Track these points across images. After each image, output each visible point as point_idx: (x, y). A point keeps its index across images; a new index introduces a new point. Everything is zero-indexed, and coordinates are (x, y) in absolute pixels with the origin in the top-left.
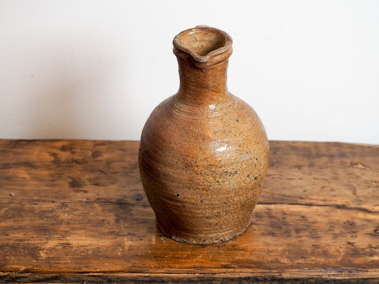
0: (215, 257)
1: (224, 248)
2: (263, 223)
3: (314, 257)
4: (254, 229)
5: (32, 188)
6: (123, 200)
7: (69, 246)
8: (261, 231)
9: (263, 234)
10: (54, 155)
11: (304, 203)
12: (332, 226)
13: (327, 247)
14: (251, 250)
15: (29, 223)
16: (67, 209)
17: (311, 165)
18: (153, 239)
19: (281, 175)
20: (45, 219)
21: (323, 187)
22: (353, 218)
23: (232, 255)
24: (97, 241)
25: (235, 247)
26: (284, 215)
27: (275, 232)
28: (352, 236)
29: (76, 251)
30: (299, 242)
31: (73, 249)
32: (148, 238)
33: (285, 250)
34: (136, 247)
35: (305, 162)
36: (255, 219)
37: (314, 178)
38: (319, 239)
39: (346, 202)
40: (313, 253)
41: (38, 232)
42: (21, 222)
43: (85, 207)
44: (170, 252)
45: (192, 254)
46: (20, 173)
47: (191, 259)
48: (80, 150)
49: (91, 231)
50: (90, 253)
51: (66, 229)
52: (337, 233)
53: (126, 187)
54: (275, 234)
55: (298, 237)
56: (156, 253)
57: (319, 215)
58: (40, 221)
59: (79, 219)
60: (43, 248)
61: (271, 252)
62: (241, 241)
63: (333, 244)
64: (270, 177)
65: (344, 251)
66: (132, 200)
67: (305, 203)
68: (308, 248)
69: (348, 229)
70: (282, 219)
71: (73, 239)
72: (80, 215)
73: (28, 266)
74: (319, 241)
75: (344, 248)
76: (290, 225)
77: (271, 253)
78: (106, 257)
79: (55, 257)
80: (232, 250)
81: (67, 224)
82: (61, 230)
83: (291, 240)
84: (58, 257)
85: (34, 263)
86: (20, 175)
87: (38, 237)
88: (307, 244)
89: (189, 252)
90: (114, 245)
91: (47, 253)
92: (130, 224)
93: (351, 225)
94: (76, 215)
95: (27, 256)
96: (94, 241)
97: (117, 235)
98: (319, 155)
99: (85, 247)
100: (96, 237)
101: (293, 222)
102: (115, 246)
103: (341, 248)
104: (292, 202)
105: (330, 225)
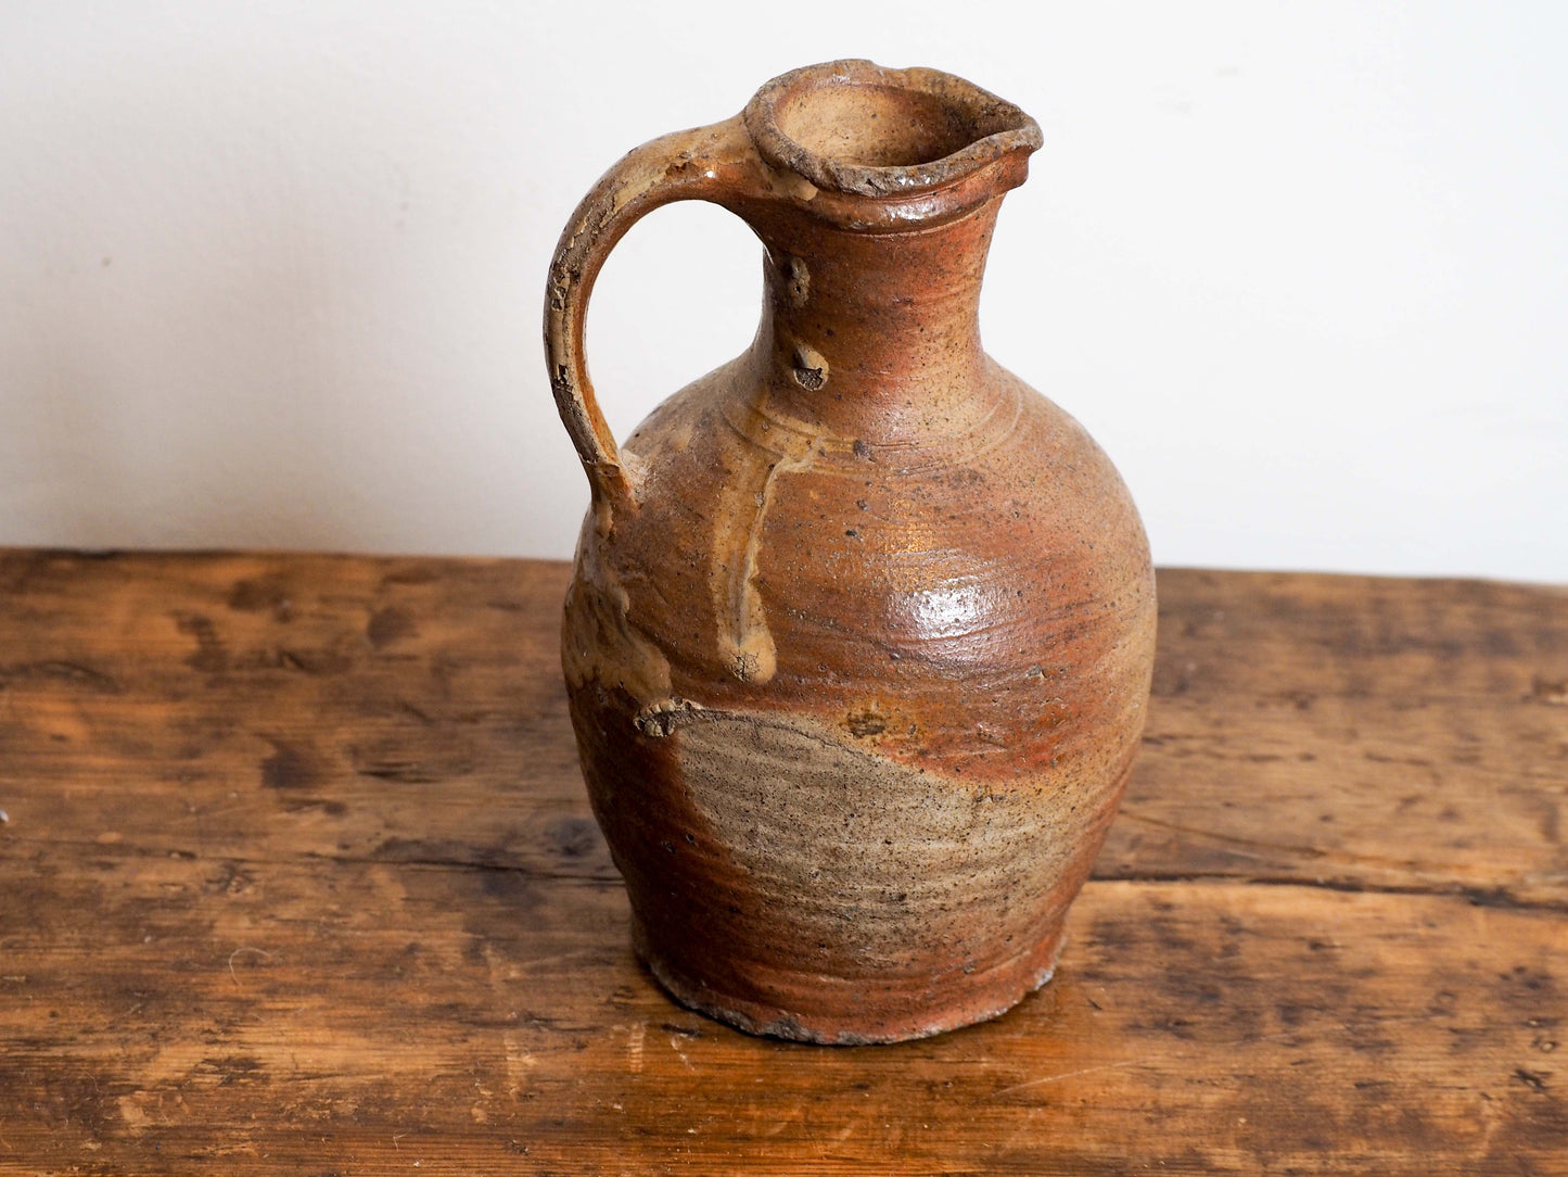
0: (914, 1138)
1: (957, 1093)
2: (1132, 971)
3: (1364, 1142)
4: (1094, 1000)
5: (95, 787)
6: (502, 851)
7: (252, 1076)
8: (1126, 1009)
9: (1135, 1028)
10: (199, 626)
11: (1320, 879)
12: (1447, 988)
13: (1422, 1096)
14: (1080, 1104)
15: (76, 959)
16: (249, 890)
17: (1357, 691)
18: (633, 1044)
19: (1221, 740)
20: (147, 939)
21: (1409, 801)
22: (1544, 950)
23: (990, 1130)
24: (378, 1053)
25: (1006, 1087)
26: (1228, 936)
27: (1187, 1019)
28: (1536, 1043)
29: (282, 1098)
30: (1298, 1066)
31: (272, 1087)
32: (610, 1039)
33: (1233, 1107)
34: (558, 1081)
35: (1329, 674)
36: (1097, 953)
37: (1370, 757)
38: (1386, 1055)
39: (1512, 872)
40: (1359, 1125)
41: (112, 1005)
42: (40, 954)
43: (332, 883)
44: (709, 1112)
45: (810, 1118)
46: (41, 713)
47: (804, 1144)
48: (315, 607)
49: (354, 1000)
50: (347, 1107)
51: (243, 991)
52: (1469, 1025)
53: (516, 788)
54: (1189, 1029)
55: (1292, 1042)
56: (646, 1114)
57: (1391, 937)
58: (123, 952)
59: (300, 940)
60: (131, 1083)
61: (1169, 1117)
62: (1034, 1057)
63: (1451, 1080)
64: (1171, 747)
65: (1500, 1112)
66: (543, 855)
67: (1328, 877)
68: (1339, 1098)
69: (1518, 1007)
70: (1221, 956)
71: (269, 1041)
72: (304, 922)
73: (65, 1171)
74: (1387, 1063)
75: (1500, 1100)
76: (1258, 981)
77: (1169, 1121)
78: (421, 1131)
79: (189, 1128)
80: (989, 1102)
81: (245, 965)
82: (220, 996)
83: (1260, 1059)
84: (200, 1127)
85: (93, 1154)
86: (41, 721)
87: (111, 1029)
88: (1331, 1077)
89: (795, 1113)
90: (457, 1072)
91: (150, 1109)
92: (532, 971)
93: (1533, 985)
94: (289, 921)
95: (58, 1120)
96: (368, 1049)
97: (471, 1022)
98: (1391, 645)
99: (324, 1080)
100: (374, 1030)
101: (1272, 968)
102: (460, 1075)
103: (1489, 1099)
104: (1265, 872)
105: (1440, 985)
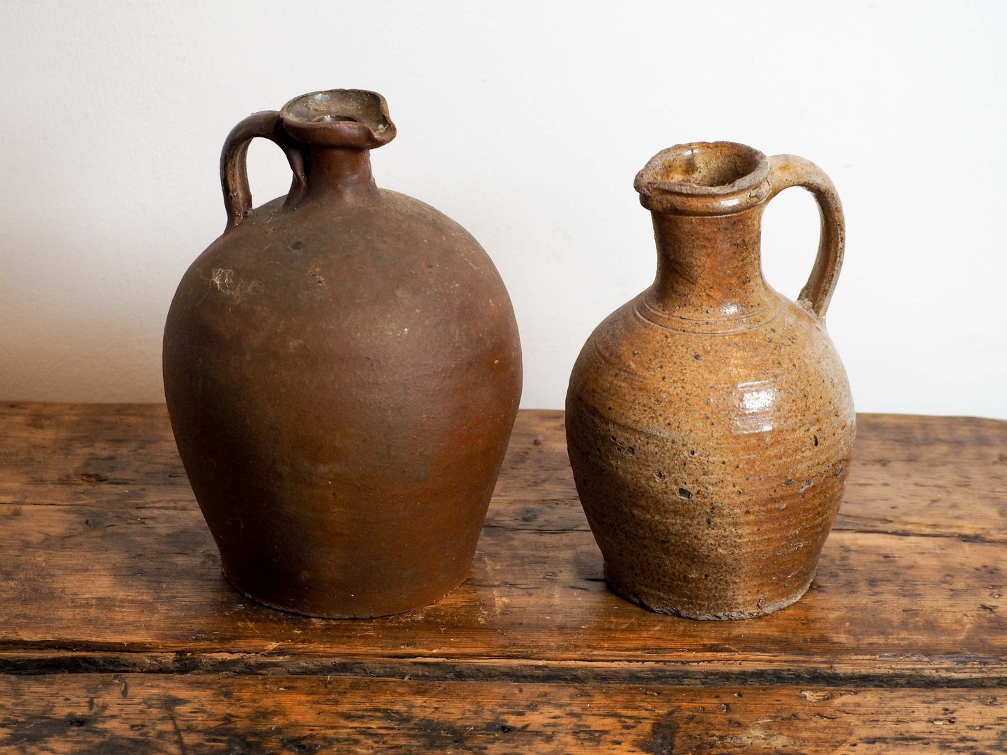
0: (690, 631)
3: (905, 632)
6: (493, 519)
11: (890, 531)
12: (948, 575)
13: (935, 615)
17: (911, 460)
18: (555, 594)
21: (934, 501)
22: (998, 559)
26: (844, 553)
27: (822, 585)
28: (991, 595)
30: (876, 603)
32: (544, 592)
33: (844, 619)
34: (519, 608)
35: (899, 452)
38: (918, 599)
39: (983, 529)
40: (904, 625)
44: (591, 620)
45: (640, 622)
47: (637, 632)
50: (419, 617)
52: (959, 588)
53: (500, 496)
54: (826, 589)
55: (873, 594)
56: (561, 621)
57: (923, 553)
61: (813, 622)
63: (949, 609)
65: (972, 621)
66: (512, 521)
67: (893, 530)
68: (895, 616)
69: (984, 581)
70: (840, 560)
73: (284, 642)
74: (918, 602)
75: (973, 616)
76: (858, 570)
77: (812, 624)
78: (454, 627)
79: (343, 625)
83: (857, 600)
84: (348, 625)
85: (298, 635)
88: (891, 607)
90: (471, 604)
92: (508, 566)
93: (991, 572)
95: (281, 622)
97: (478, 585)
98: (928, 442)
101: (864, 565)
103: (967, 616)
104: (863, 528)
105: (946, 572)
